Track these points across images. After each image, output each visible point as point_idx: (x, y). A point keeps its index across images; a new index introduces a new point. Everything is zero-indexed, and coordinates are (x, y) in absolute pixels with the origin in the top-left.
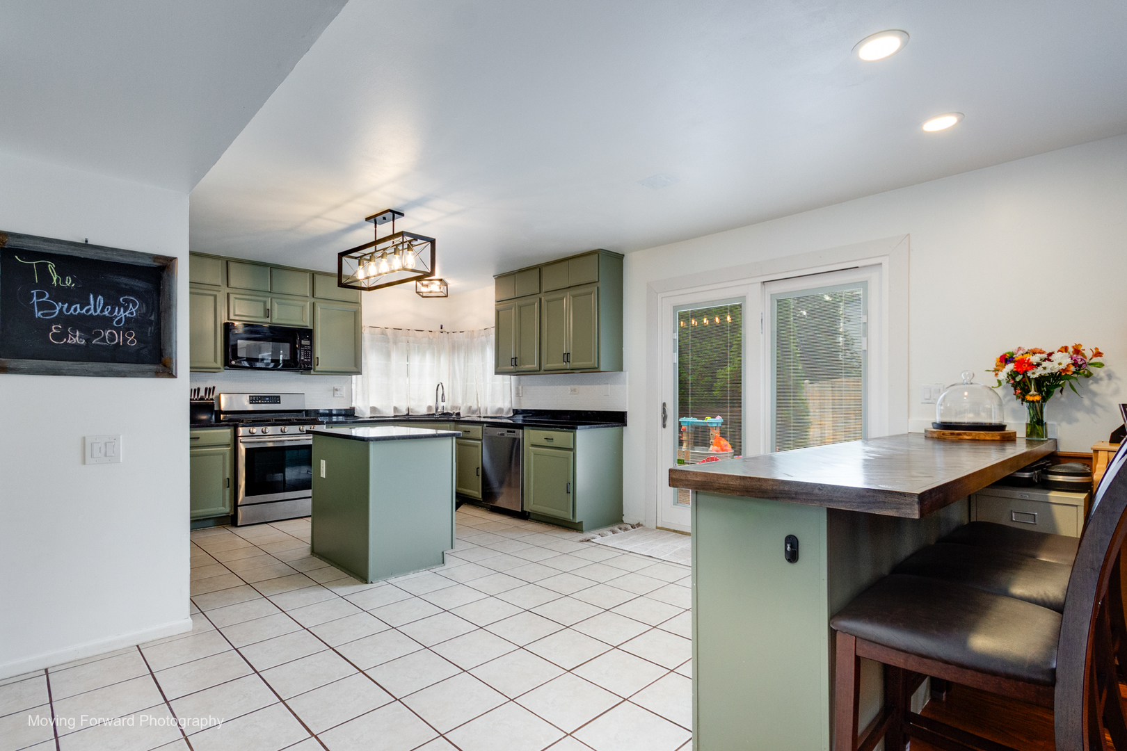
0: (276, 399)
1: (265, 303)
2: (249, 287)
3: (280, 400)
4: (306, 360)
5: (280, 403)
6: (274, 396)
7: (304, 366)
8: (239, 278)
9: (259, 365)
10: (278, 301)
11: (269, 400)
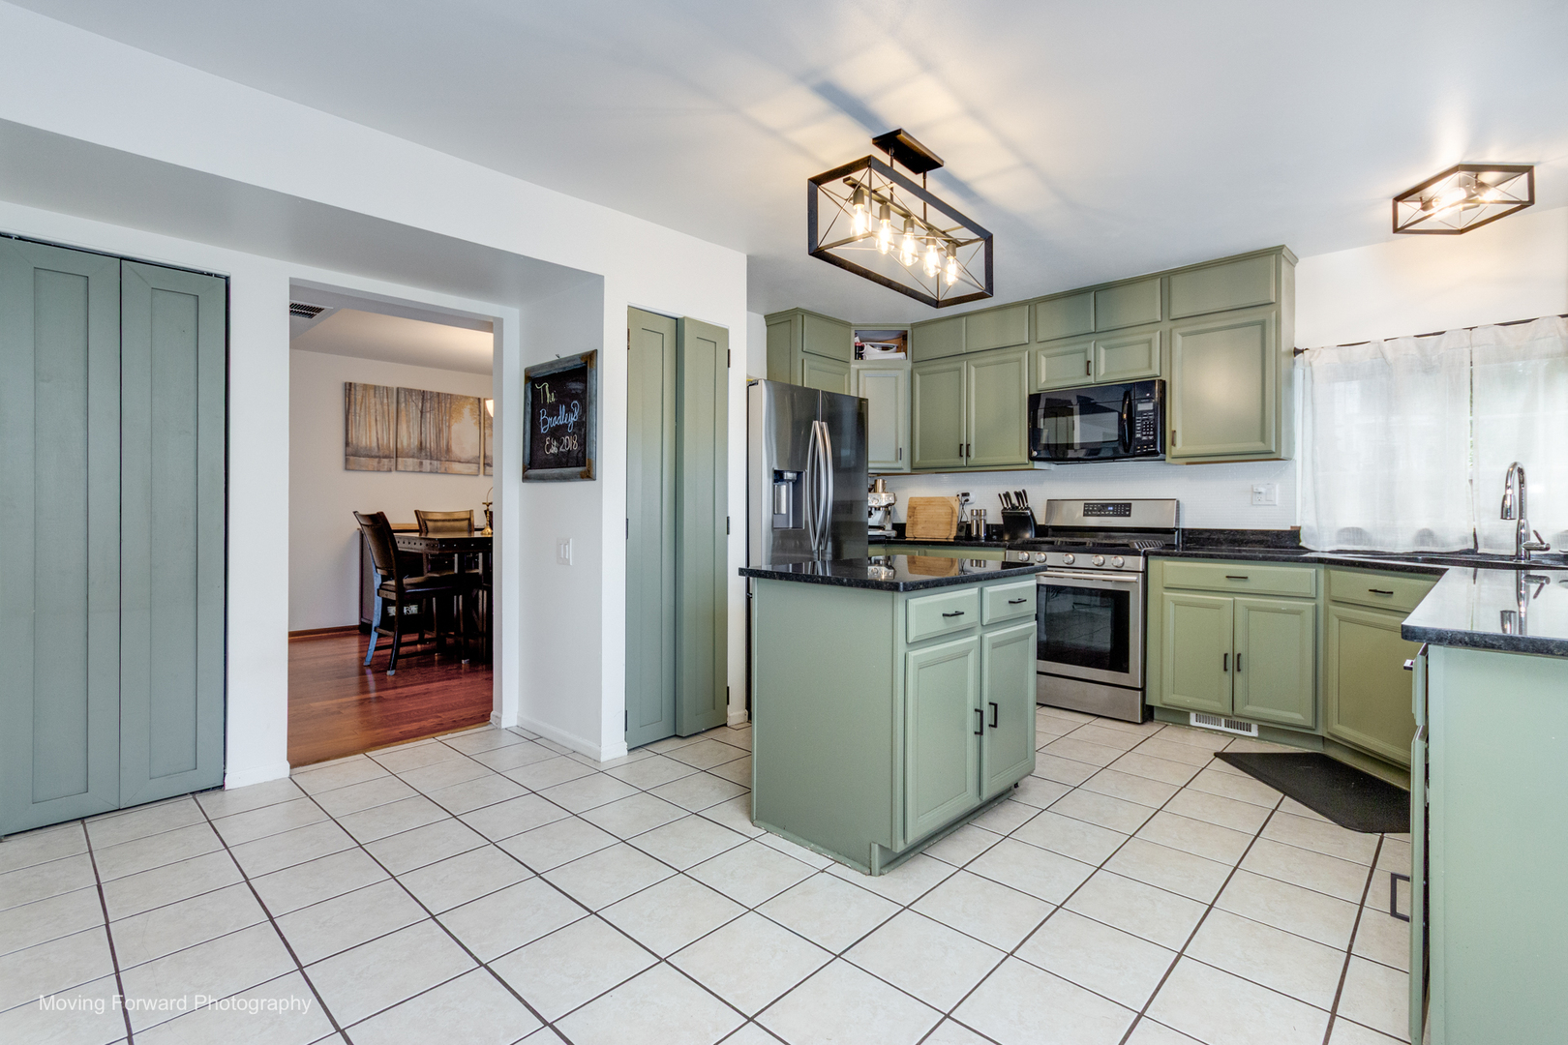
0: (1123, 508)
1: (1085, 351)
2: (1064, 333)
3: (1130, 511)
4: (1144, 438)
5: (1129, 515)
6: (1121, 504)
7: (1142, 448)
8: (1052, 324)
9: (1071, 454)
10: (1106, 343)
11: (1113, 511)
